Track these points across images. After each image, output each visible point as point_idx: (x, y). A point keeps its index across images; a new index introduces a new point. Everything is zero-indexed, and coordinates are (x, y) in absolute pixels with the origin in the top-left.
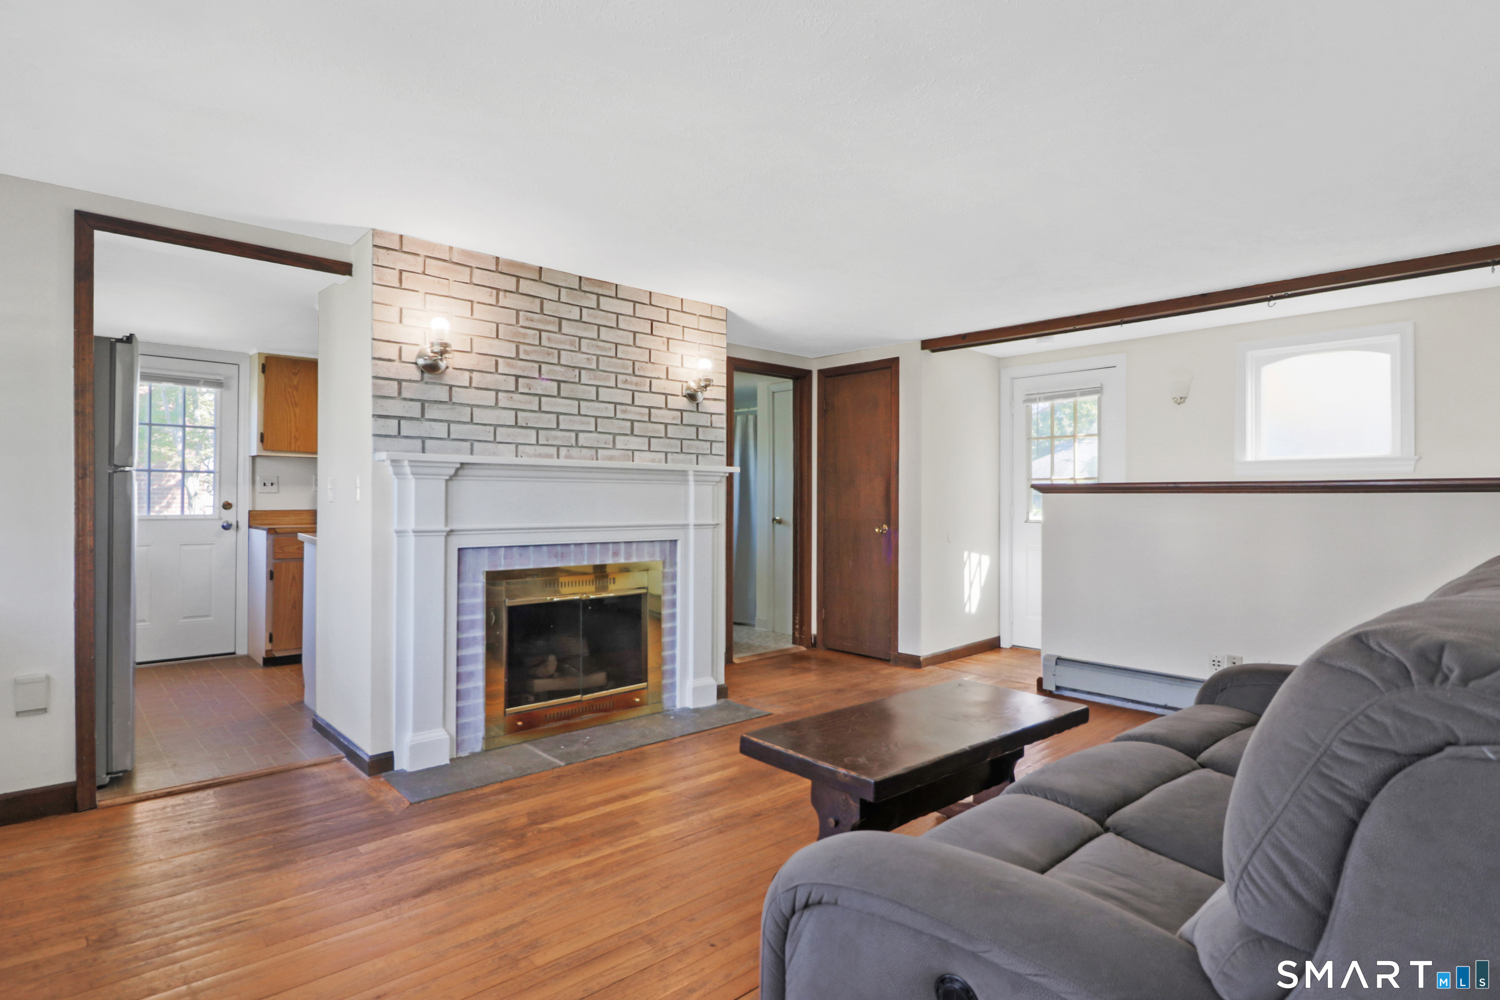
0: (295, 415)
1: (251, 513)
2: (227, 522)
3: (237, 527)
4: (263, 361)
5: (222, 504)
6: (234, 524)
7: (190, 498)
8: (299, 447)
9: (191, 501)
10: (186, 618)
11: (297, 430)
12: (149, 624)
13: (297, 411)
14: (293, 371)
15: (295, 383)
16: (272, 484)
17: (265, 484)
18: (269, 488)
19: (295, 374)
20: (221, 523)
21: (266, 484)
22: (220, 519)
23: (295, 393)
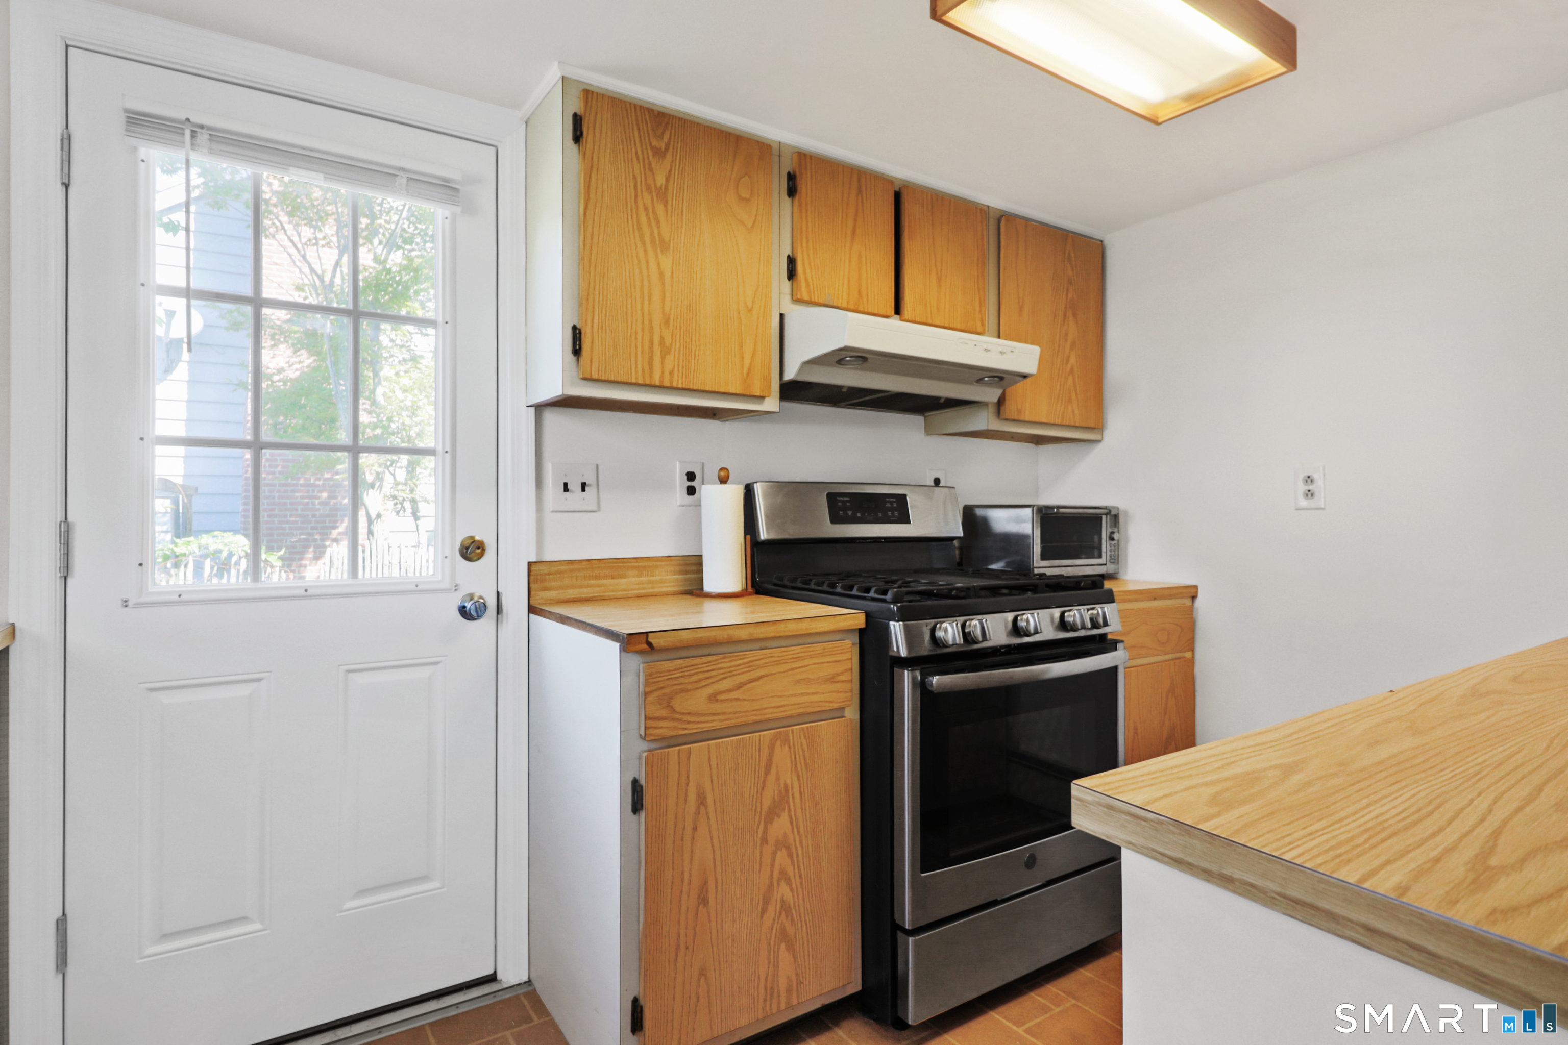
0: (661, 275)
1: (533, 568)
2: (471, 597)
3: (499, 610)
4: (576, 106)
5: (458, 545)
6: (492, 603)
7: (370, 521)
8: (671, 373)
9: (372, 527)
10: (361, 893)
11: (666, 322)
12: (257, 926)
13: (667, 262)
14: (655, 143)
15: (661, 180)
16: (584, 486)
17: (566, 488)
18: (576, 497)
19: (660, 153)
20: (456, 600)
21: (569, 487)
22: (456, 588)
23: (660, 209)
